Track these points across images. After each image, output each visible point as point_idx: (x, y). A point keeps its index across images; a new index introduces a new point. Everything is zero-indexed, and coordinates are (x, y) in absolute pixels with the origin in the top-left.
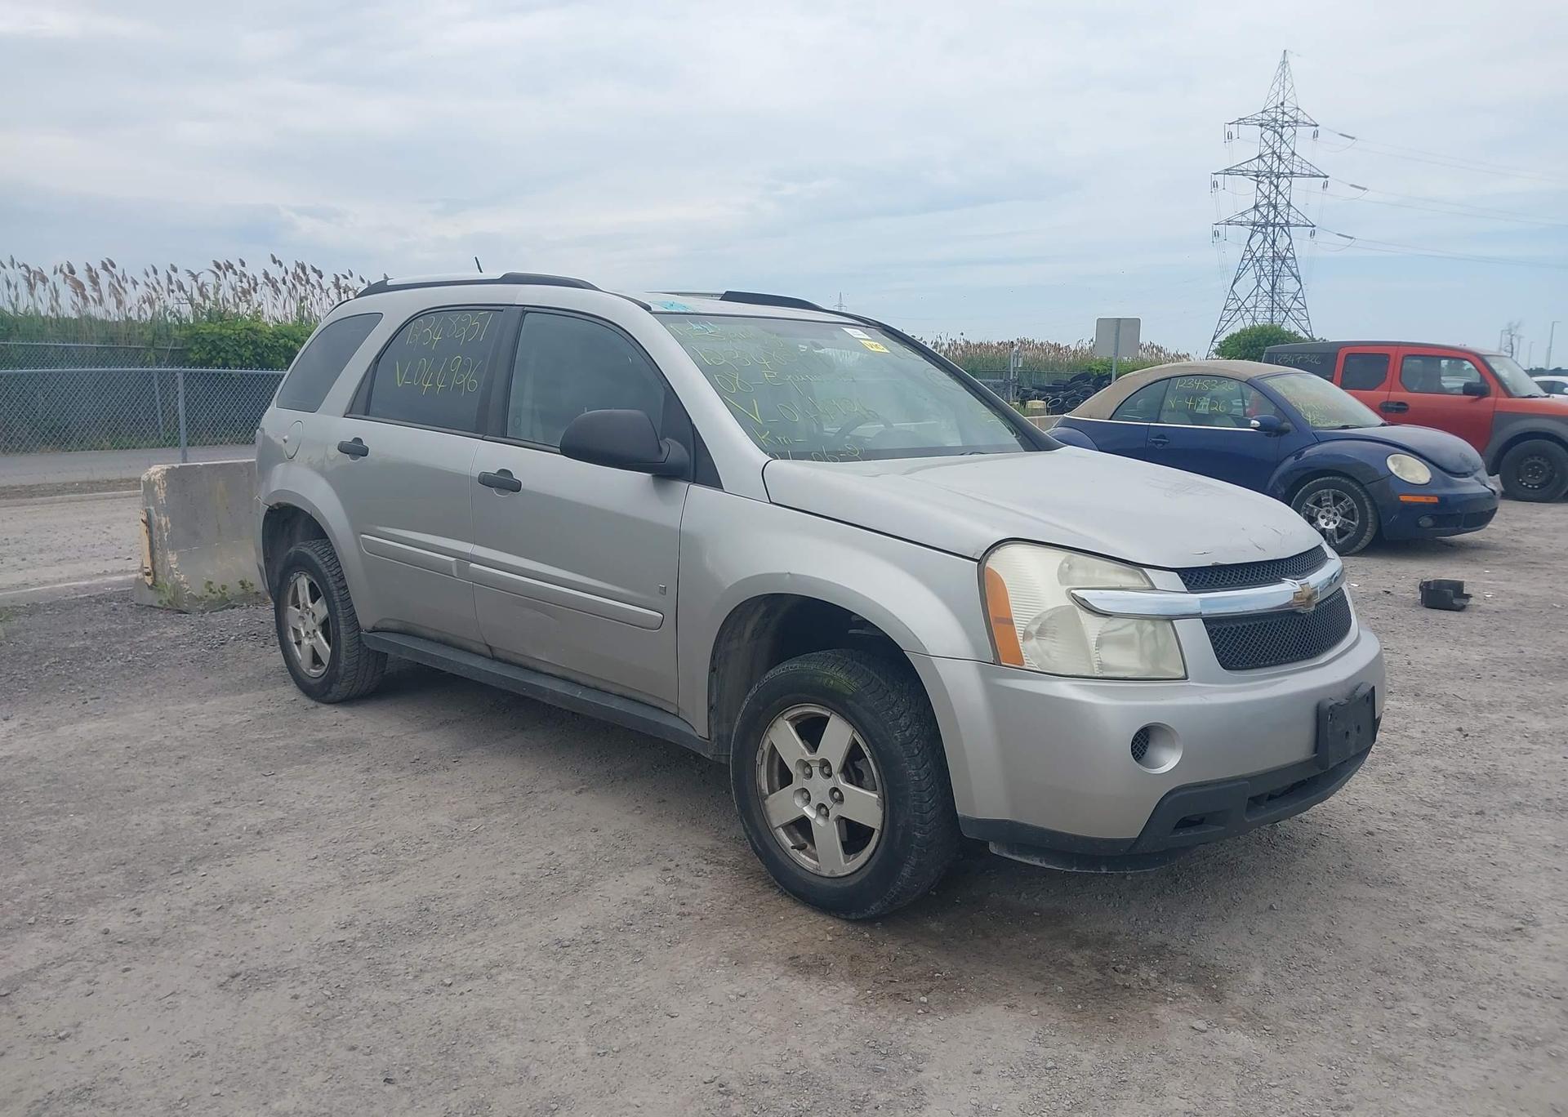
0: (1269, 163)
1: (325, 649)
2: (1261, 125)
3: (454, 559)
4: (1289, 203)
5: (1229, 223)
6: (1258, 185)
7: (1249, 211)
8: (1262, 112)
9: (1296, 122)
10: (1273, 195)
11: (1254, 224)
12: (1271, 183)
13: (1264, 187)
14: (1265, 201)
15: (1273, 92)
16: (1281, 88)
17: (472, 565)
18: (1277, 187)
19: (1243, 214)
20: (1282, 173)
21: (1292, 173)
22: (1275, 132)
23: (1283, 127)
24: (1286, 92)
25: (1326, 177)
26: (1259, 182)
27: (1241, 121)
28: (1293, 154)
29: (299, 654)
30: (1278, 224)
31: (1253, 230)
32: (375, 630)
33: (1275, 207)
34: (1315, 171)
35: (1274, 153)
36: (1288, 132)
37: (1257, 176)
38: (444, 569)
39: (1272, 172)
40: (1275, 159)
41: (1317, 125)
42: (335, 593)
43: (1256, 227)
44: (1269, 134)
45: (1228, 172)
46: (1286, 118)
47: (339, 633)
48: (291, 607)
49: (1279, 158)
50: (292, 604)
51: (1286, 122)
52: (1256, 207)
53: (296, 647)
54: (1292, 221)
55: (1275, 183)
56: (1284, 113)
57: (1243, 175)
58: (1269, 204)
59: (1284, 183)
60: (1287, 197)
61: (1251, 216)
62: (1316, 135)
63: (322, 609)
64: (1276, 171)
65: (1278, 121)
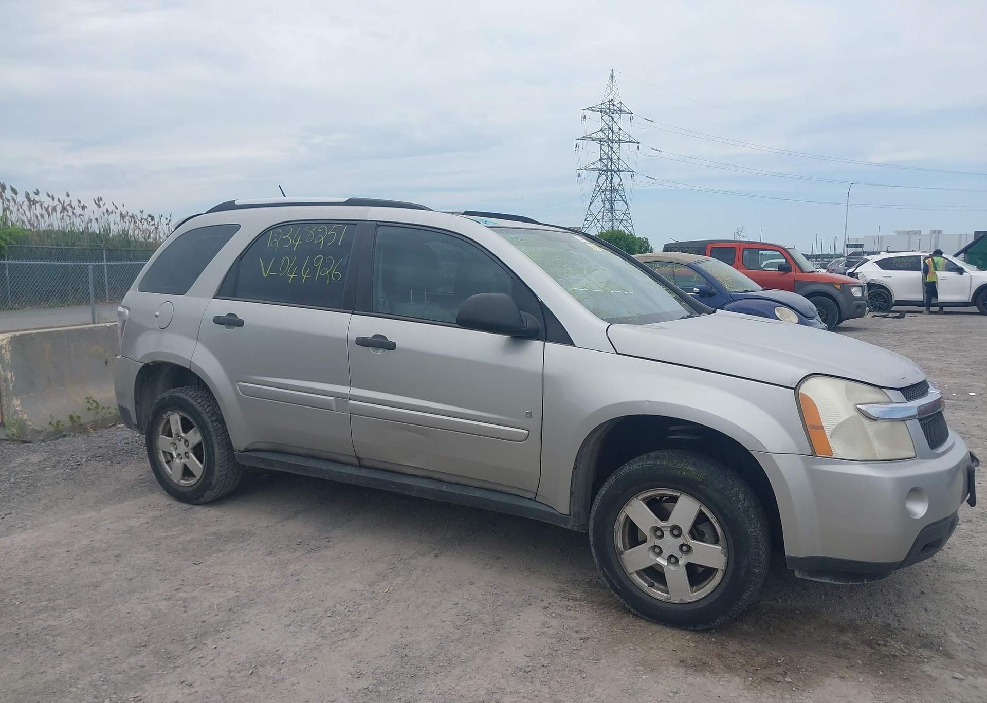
0: (607, 134)
1: (197, 467)
2: (601, 112)
3: (333, 398)
4: (619, 157)
5: (586, 169)
6: (601, 146)
7: (597, 162)
8: (602, 104)
9: (620, 110)
10: (610, 153)
11: (600, 170)
12: (609, 146)
13: (605, 148)
14: (606, 157)
15: (607, 93)
16: (611, 91)
17: (350, 401)
18: (612, 148)
19: (593, 164)
20: (614, 140)
21: (620, 140)
22: (609, 116)
23: (613, 113)
24: (614, 93)
25: (639, 143)
26: (602, 145)
27: (590, 109)
28: (620, 129)
29: (169, 470)
30: (613, 170)
31: (599, 173)
32: (246, 450)
33: (611, 160)
34: (632, 139)
35: (609, 128)
36: (616, 116)
37: (601, 142)
38: (326, 406)
39: (608, 139)
40: (610, 132)
41: (632, 113)
42: (210, 425)
43: (601, 172)
44: (606, 117)
45: (584, 138)
46: (615, 108)
47: (214, 453)
48: (161, 436)
49: (613, 131)
50: (162, 434)
51: (615, 110)
52: (601, 160)
53: (166, 465)
54: (621, 169)
55: (611, 145)
56: (613, 105)
57: (592, 140)
58: (608, 158)
59: (615, 146)
60: (618, 154)
61: (598, 165)
62: (631, 119)
63: (194, 437)
64: (611, 139)
65: (610, 110)
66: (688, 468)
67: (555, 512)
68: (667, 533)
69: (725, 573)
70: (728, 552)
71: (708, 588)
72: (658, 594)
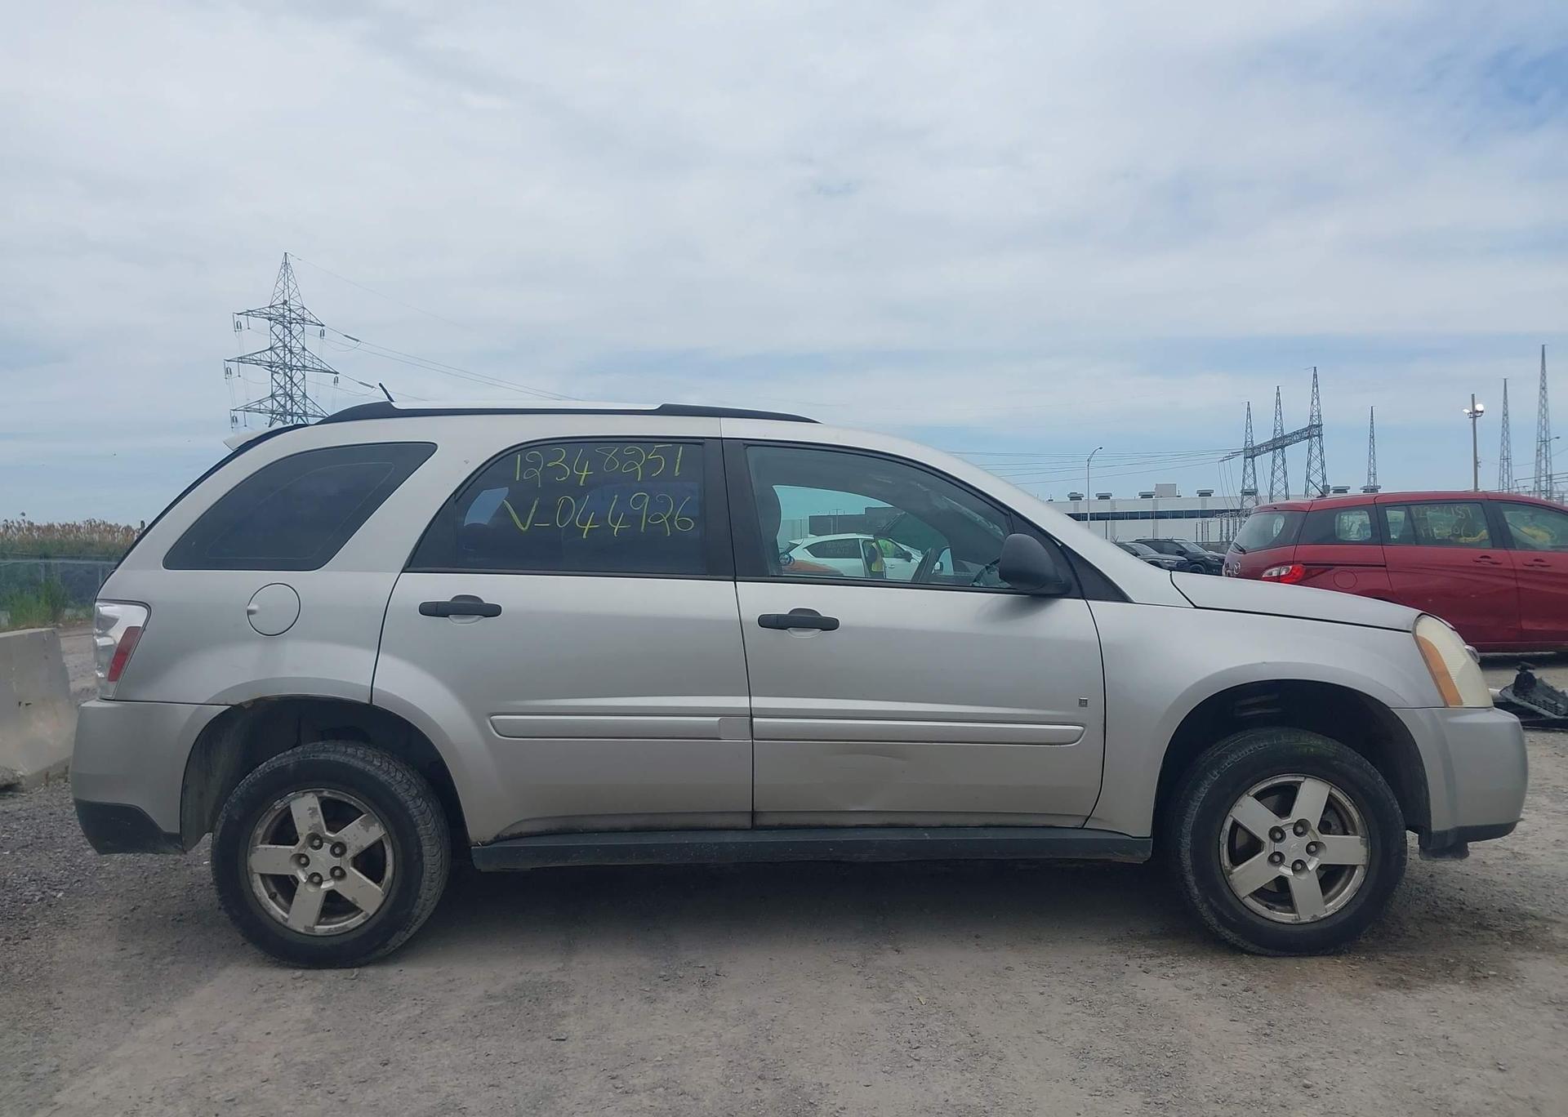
0: (282, 355)
1: (367, 892)
2: (270, 319)
3: (717, 719)
4: (304, 394)
5: (247, 409)
6: (272, 375)
7: (266, 399)
8: (270, 307)
9: (303, 319)
10: (288, 386)
11: (272, 412)
12: (285, 374)
13: (279, 377)
14: (281, 391)
15: (277, 290)
16: (286, 287)
18: (291, 378)
19: (260, 402)
20: (295, 366)
21: (304, 366)
22: (284, 327)
23: (291, 323)
24: (291, 291)
25: (337, 373)
26: (273, 373)
27: (249, 313)
28: (304, 349)
29: (283, 914)
30: (296, 413)
31: (272, 418)
32: (498, 839)
33: (291, 398)
34: (326, 367)
35: (285, 346)
36: (296, 329)
37: (271, 367)
39: (285, 364)
40: (287, 352)
41: (323, 325)
43: (274, 416)
44: (278, 328)
45: (241, 360)
46: (293, 315)
48: (264, 846)
49: (291, 352)
51: (294, 319)
52: (273, 396)
54: (310, 412)
55: (289, 374)
56: (290, 310)
57: (257, 364)
58: (286, 394)
59: (297, 376)
60: (302, 388)
61: (268, 404)
62: (322, 334)
63: (360, 834)
64: (289, 363)
65: (285, 317)
66: (1314, 744)
67: (1125, 837)
68: (1289, 832)
69: (1368, 868)
70: (1370, 841)
71: (1346, 893)
72: (1282, 916)
